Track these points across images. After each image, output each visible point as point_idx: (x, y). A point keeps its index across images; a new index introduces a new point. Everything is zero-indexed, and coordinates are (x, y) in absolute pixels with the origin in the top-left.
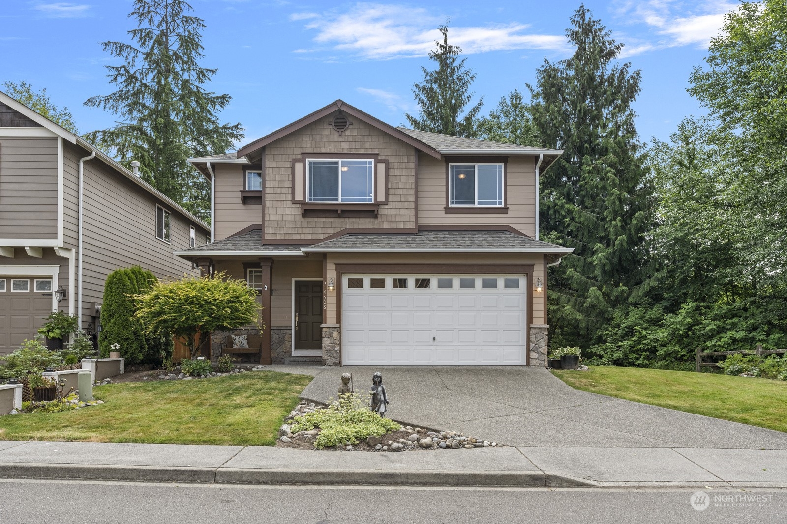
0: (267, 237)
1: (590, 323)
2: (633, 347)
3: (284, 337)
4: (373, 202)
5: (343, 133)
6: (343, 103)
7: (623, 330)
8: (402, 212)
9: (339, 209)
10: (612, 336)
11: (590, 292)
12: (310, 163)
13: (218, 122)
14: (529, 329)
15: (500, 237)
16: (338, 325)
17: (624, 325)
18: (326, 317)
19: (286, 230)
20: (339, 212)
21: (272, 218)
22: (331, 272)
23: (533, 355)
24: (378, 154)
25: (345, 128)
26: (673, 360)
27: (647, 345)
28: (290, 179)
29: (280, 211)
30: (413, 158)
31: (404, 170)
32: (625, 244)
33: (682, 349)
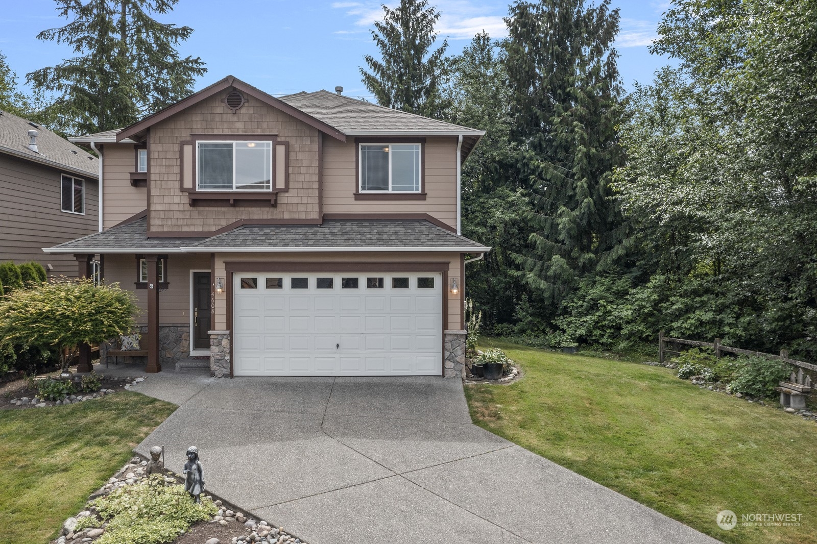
0: (153, 229)
1: (557, 291)
2: (597, 323)
3: (181, 335)
4: (271, 190)
5: (238, 112)
6: (235, 80)
7: (589, 302)
8: (305, 200)
9: (232, 198)
10: (577, 308)
11: (553, 260)
12: (201, 145)
13: (178, 55)
14: (444, 335)
15: (414, 230)
16: (228, 332)
17: (590, 297)
18: (214, 322)
19: (174, 222)
20: (232, 202)
21: (159, 207)
22: (220, 272)
23: (449, 364)
24: (277, 135)
25: (240, 106)
26: (638, 340)
27: (612, 322)
28: (178, 164)
29: (166, 200)
30: (317, 139)
31: (307, 153)
32: (592, 206)
33: (647, 329)
